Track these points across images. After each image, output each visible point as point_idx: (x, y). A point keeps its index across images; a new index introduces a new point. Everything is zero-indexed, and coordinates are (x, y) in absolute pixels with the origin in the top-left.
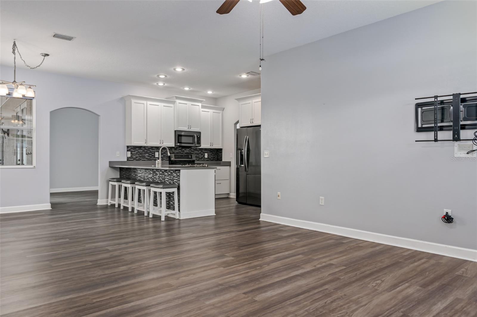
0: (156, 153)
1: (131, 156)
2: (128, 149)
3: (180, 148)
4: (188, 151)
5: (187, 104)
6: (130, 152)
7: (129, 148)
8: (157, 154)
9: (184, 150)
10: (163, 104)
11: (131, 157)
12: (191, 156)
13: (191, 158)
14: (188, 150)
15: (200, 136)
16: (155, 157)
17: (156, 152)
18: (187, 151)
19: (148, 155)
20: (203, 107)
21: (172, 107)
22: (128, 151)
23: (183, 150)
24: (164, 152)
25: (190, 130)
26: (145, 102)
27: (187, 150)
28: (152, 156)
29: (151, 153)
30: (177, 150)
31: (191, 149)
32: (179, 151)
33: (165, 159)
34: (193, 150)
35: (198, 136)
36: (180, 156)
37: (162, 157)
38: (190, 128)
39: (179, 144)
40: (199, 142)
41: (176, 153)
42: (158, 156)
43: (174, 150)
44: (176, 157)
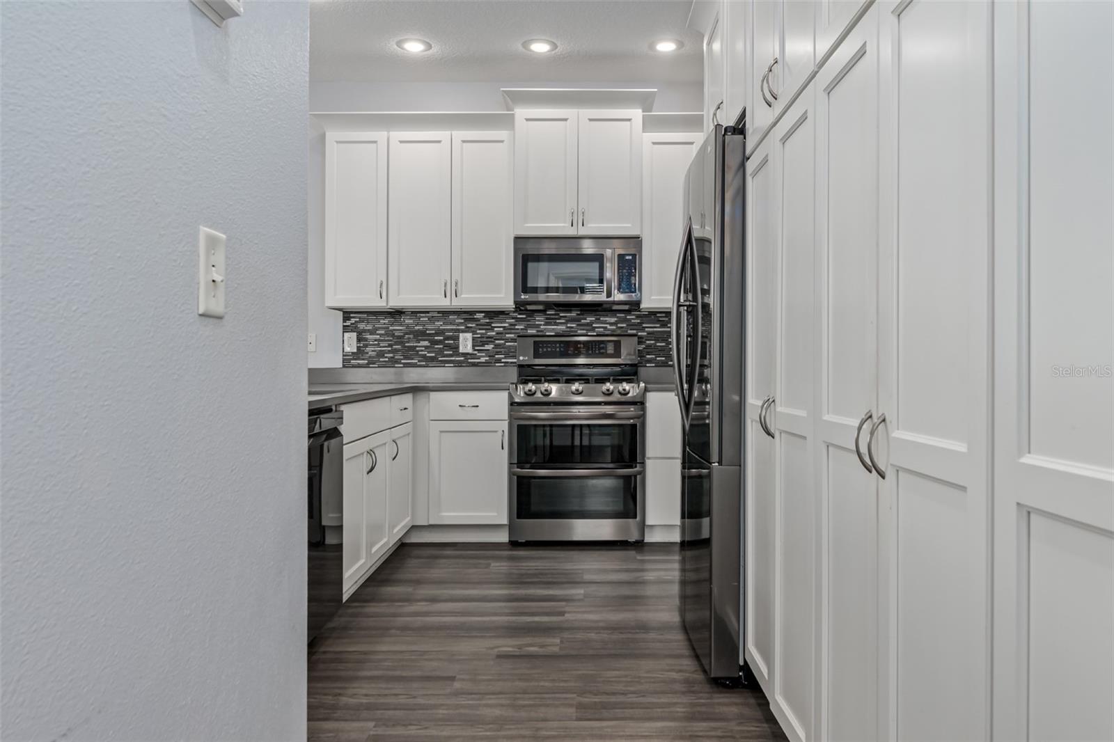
0: (461, 335)
1: (358, 348)
2: (348, 323)
3: (574, 314)
4: (611, 324)
5: (566, 120)
6: (355, 335)
7: (353, 321)
8: (466, 340)
9: (592, 323)
10: (460, 134)
11: (360, 353)
12: (617, 345)
13: (617, 354)
14: (613, 320)
16: (457, 353)
17: (463, 331)
18: (608, 326)
19: (426, 343)
20: (650, 124)
21: (502, 142)
22: (346, 329)
23: (589, 319)
24: (498, 333)
25: (582, 231)
26: (380, 135)
27: (605, 322)
28: (449, 347)
29: (442, 338)
30: (558, 321)
31: (628, 317)
32: (569, 325)
33: (503, 360)
34: (639, 321)
35: (627, 258)
36: (560, 347)
37: (488, 350)
38: (580, 224)
39: (527, 297)
40: (630, 282)
41: (553, 334)
42: (469, 349)
43: (543, 323)
44: (540, 350)
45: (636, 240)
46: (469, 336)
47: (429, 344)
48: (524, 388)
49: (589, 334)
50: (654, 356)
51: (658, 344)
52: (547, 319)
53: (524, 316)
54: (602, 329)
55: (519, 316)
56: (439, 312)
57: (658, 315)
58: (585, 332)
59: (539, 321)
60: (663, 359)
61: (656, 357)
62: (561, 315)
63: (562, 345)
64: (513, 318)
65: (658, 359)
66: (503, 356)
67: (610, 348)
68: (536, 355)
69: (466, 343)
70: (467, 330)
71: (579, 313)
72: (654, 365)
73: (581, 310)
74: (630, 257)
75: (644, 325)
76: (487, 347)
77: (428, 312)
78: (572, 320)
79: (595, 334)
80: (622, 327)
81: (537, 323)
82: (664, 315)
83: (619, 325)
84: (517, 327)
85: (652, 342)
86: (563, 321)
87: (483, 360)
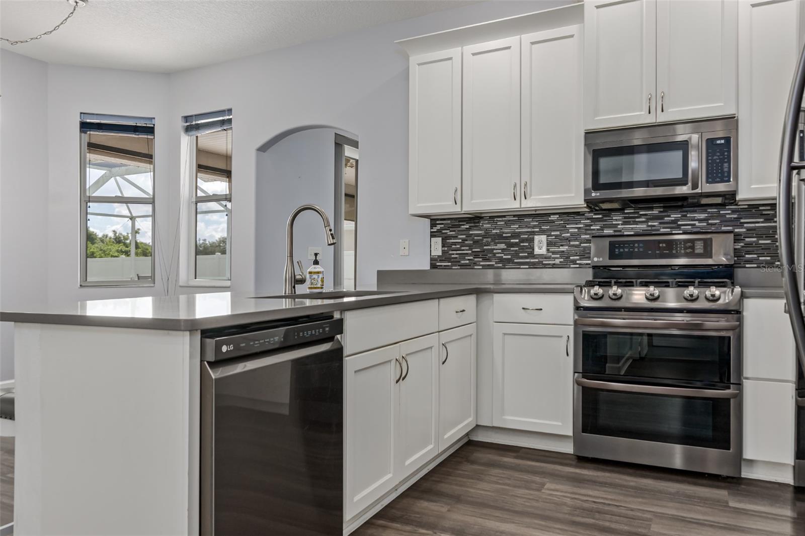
0: (537, 238)
1: (443, 252)
2: (435, 229)
3: (655, 212)
4: (700, 220)
6: (440, 239)
7: (439, 227)
8: (540, 242)
9: (677, 220)
10: (528, 37)
11: (445, 257)
12: (708, 244)
13: (708, 253)
14: (703, 216)
15: (728, 140)
16: (531, 255)
17: (538, 234)
18: (697, 223)
19: (503, 246)
21: (572, 36)
22: (433, 235)
23: (674, 216)
24: (573, 234)
25: (662, 118)
26: (454, 52)
27: (693, 219)
28: (523, 249)
29: (517, 241)
30: (637, 220)
31: (721, 212)
32: (650, 224)
33: (578, 262)
34: (736, 216)
35: (718, 142)
36: (639, 247)
37: (563, 251)
38: (659, 109)
39: (598, 194)
40: (722, 169)
41: (632, 233)
42: (543, 251)
43: (621, 222)
44: (617, 250)
45: (731, 121)
46: (544, 238)
47: (505, 247)
48: (589, 292)
49: (673, 232)
50: (755, 256)
51: (761, 242)
52: (625, 218)
53: (600, 216)
54: (690, 227)
55: (594, 217)
56: (514, 216)
57: (761, 208)
58: (669, 230)
59: (616, 220)
60: (769, 258)
61: (758, 257)
62: (641, 213)
63: (641, 245)
64: (588, 219)
65: (760, 258)
66: (578, 257)
67: (698, 247)
68: (612, 256)
69: (540, 245)
70: (542, 232)
71: (662, 210)
72: (755, 266)
73: (664, 207)
74: (723, 141)
75: (742, 221)
76: (562, 249)
77: (504, 216)
78: (655, 218)
79: (681, 232)
80: (715, 224)
81: (614, 223)
82: (769, 208)
83: (710, 222)
84: (592, 228)
85: (754, 239)
86: (644, 220)
87: (557, 261)
